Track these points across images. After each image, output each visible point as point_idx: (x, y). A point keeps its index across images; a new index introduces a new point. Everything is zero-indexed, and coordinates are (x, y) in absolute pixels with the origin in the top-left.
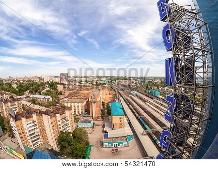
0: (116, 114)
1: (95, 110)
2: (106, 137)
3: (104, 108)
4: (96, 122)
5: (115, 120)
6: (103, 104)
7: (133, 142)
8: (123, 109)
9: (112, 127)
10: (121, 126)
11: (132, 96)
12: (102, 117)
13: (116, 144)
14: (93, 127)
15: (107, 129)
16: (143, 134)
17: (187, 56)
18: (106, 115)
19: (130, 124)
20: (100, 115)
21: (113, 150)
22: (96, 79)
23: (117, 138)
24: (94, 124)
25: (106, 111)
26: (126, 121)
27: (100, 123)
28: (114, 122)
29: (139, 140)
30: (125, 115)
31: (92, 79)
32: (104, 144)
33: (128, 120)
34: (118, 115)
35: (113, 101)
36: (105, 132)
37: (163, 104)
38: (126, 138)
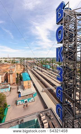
1: (12, 79)
2: (19, 96)
3: (18, 77)
5: (25, 83)
6: (17, 74)
7: (37, 97)
8: (30, 76)
9: (23, 88)
10: (29, 87)
11: (35, 69)
12: (17, 83)
13: (26, 100)
14: (10, 91)
15: (20, 90)
16: (42, 91)
18: (19, 81)
19: (34, 85)
20: (15, 82)
21: (24, 106)
22: (12, 60)
23: (27, 95)
24: (11, 88)
25: (19, 78)
26: (32, 84)
27: (16, 87)
28: (24, 85)
29: (41, 95)
30: (31, 80)
31: (9, 60)
32: (18, 102)
33: (33, 83)
34: (27, 80)
35: (23, 72)
36: (19, 93)
37: (53, 72)
38: (32, 95)
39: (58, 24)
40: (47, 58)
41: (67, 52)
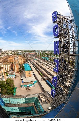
0: (27, 70)
1: (16, 68)
2: (23, 82)
3: (20, 67)
4: (17, 75)
5: (27, 73)
6: (20, 64)
7: (36, 84)
8: (30, 67)
9: (25, 76)
10: (30, 76)
11: (34, 60)
12: (20, 72)
13: (28, 86)
14: (16, 77)
15: (23, 78)
16: (41, 80)
17: (65, 41)
18: (22, 71)
19: (34, 75)
20: (19, 71)
21: (27, 89)
22: (16, 52)
23: (28, 82)
24: (16, 75)
25: (22, 68)
26: (32, 73)
27: (19, 75)
28: (26, 74)
30: (32, 70)
31: (14, 52)
32: (22, 86)
33: (33, 73)
34: (28, 70)
35: (24, 63)
36: (22, 80)
38: (33, 82)
39: (54, 23)
40: (46, 51)
41: (63, 46)
